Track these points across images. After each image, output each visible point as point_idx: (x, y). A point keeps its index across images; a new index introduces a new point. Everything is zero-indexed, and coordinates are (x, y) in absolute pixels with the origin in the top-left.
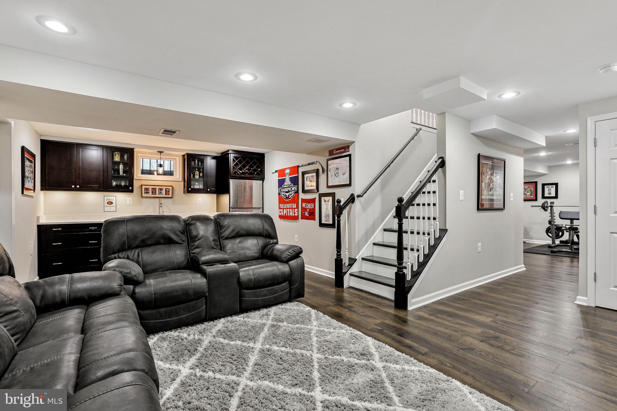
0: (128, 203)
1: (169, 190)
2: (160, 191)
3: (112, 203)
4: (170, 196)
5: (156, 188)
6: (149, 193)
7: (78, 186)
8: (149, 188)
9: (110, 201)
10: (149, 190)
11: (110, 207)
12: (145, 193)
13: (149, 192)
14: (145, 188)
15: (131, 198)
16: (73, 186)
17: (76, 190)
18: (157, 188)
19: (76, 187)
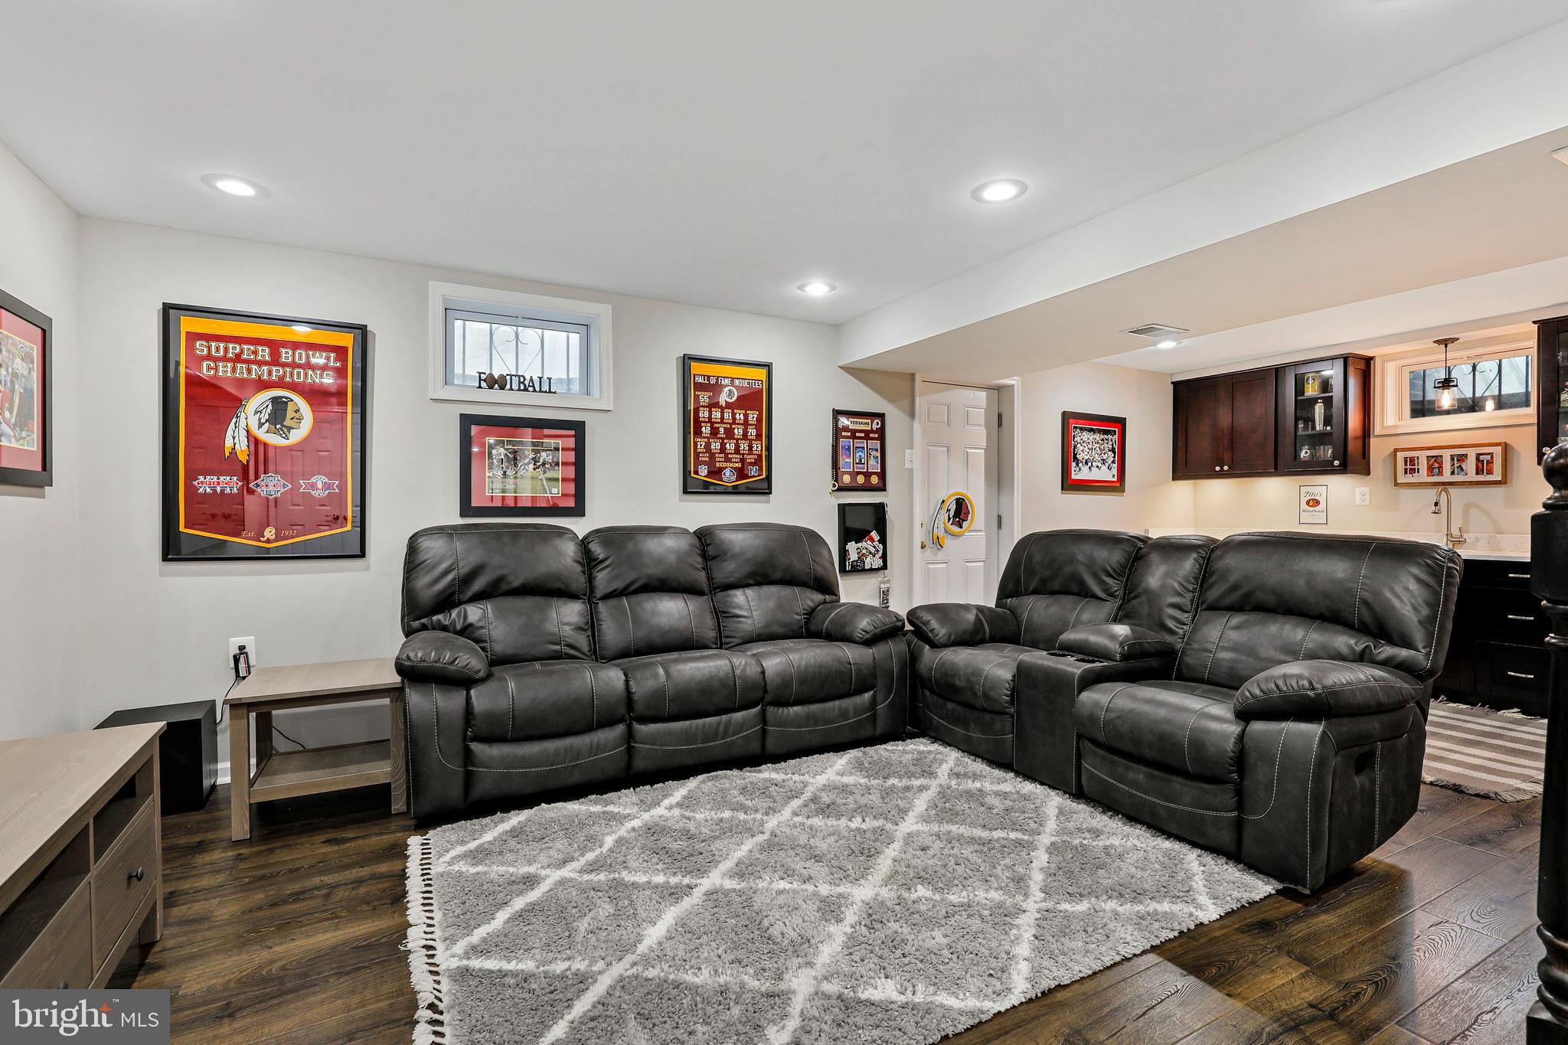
0: (1358, 501)
1: (1492, 458)
2: (1456, 465)
3: (1317, 502)
4: (1496, 476)
6: (1418, 472)
7: (1226, 468)
8: (1418, 458)
9: (1313, 497)
10: (1418, 463)
11: (1314, 513)
12: (1406, 473)
13: (1418, 469)
14: (1405, 458)
15: (1366, 490)
16: (1218, 468)
19: (1222, 469)
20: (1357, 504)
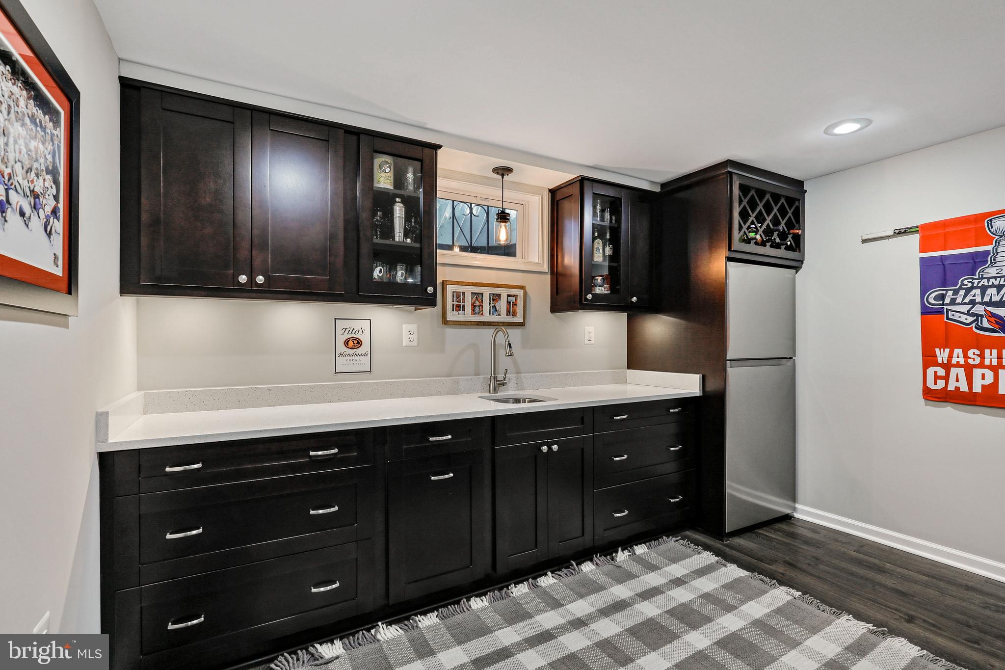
0: (406, 342)
1: (516, 300)
2: (493, 305)
3: (358, 343)
4: (519, 319)
5: (482, 294)
6: (464, 310)
7: (260, 279)
8: (463, 293)
9: (353, 335)
10: (463, 299)
11: (354, 358)
12: (454, 310)
13: (464, 306)
14: (454, 292)
15: (413, 327)
16: (243, 279)
17: (252, 292)
18: (487, 292)
19: (251, 279)
20: (404, 345)
